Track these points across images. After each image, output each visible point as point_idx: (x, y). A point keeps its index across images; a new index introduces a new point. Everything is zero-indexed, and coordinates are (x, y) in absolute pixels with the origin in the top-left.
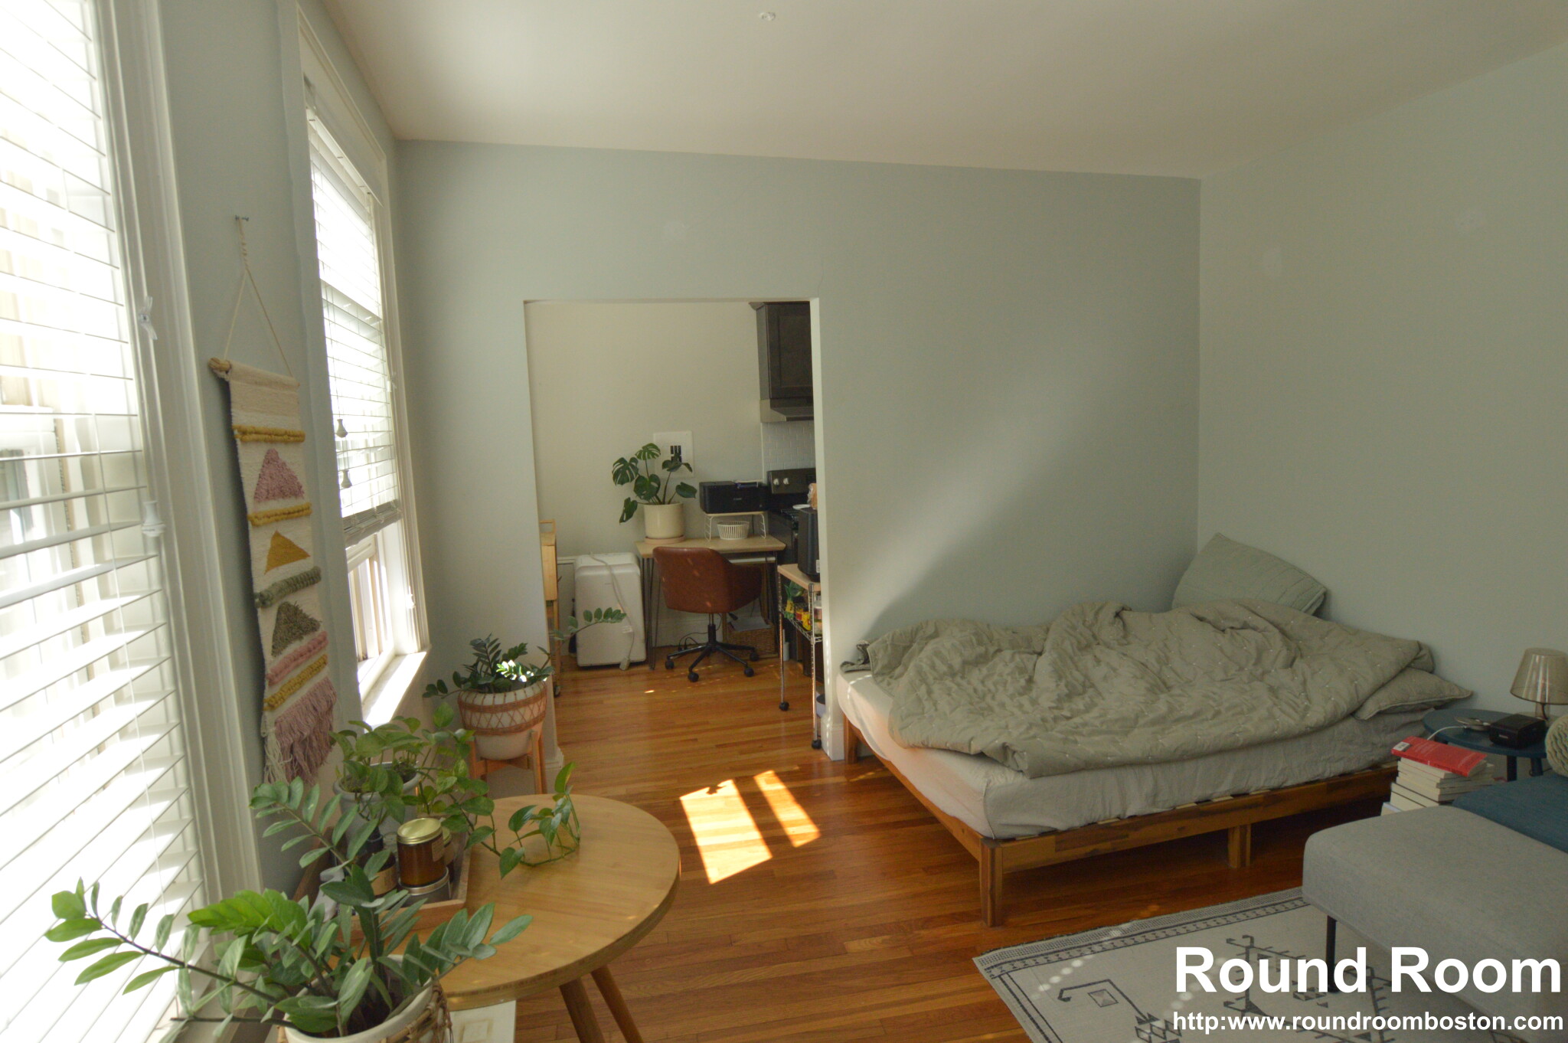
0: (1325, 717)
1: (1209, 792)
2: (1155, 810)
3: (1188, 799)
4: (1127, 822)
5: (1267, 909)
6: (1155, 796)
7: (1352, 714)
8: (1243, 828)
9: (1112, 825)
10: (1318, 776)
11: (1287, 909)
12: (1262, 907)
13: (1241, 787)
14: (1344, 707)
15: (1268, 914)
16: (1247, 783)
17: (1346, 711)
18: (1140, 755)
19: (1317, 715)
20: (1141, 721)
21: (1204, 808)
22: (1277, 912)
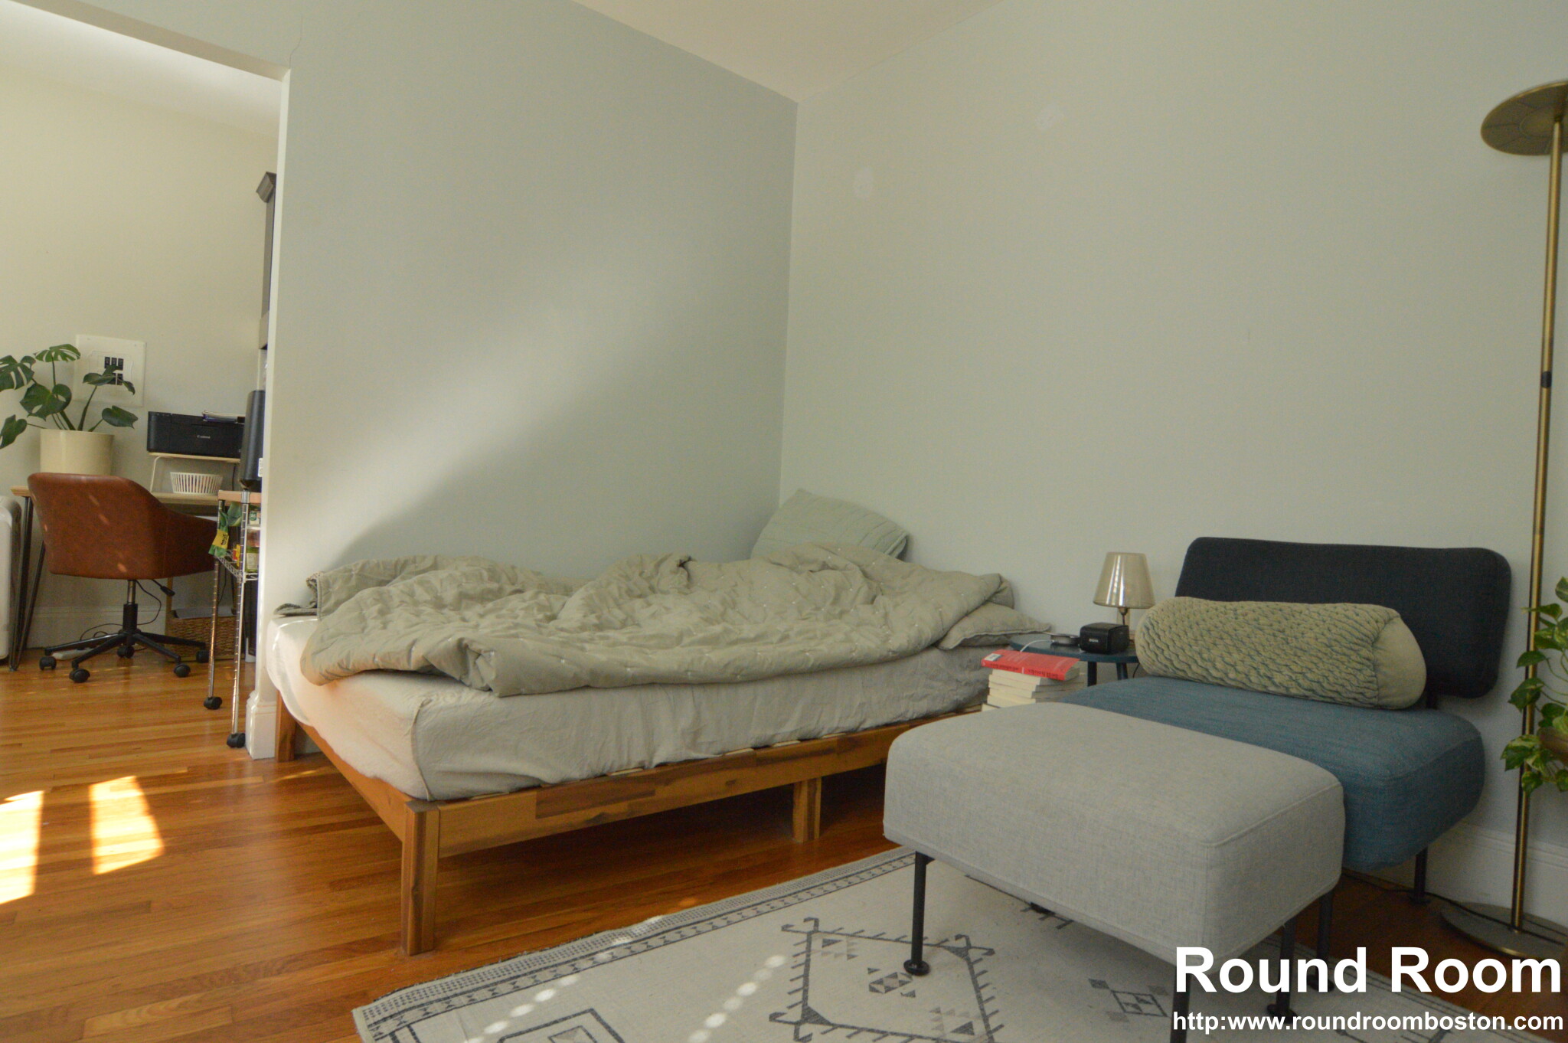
0: (908, 641)
1: (770, 732)
2: (694, 755)
3: (742, 743)
4: (654, 771)
5: (837, 883)
6: (696, 734)
7: (935, 644)
8: (812, 782)
9: (629, 776)
10: (899, 716)
11: (863, 880)
12: (832, 881)
13: (811, 726)
14: (929, 634)
15: (839, 888)
16: (818, 721)
17: (929, 640)
18: (675, 667)
19: (899, 640)
20: (686, 640)
21: (762, 756)
22: (850, 884)
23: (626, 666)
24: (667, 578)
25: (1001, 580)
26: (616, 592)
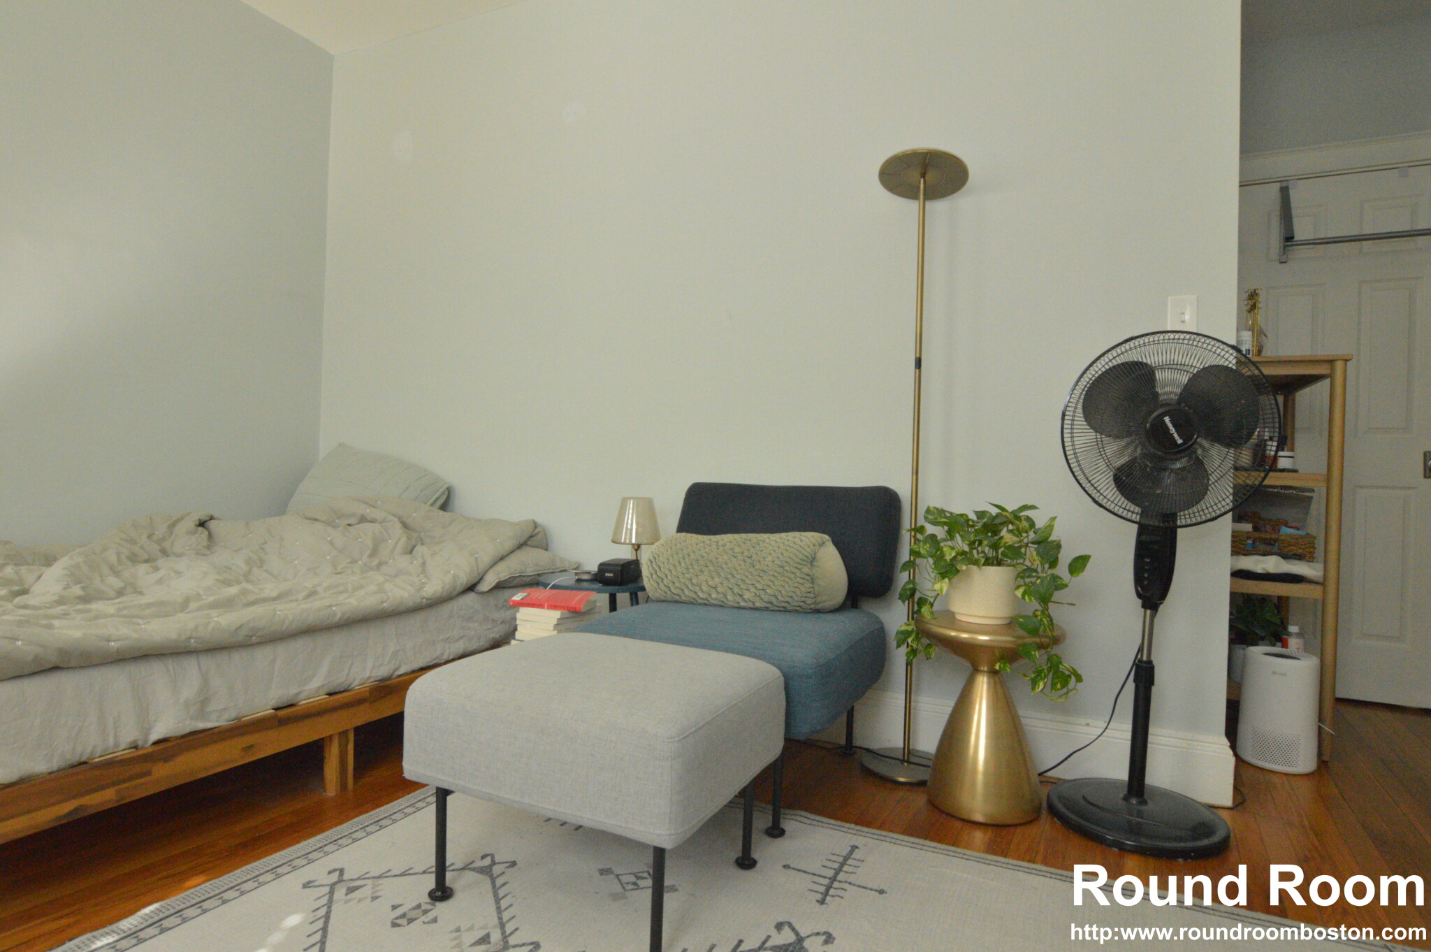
0: (442, 588)
1: (293, 691)
2: (201, 725)
3: (261, 704)
4: (150, 750)
5: (367, 829)
6: (204, 702)
7: (471, 588)
8: (344, 734)
9: (117, 759)
10: (434, 660)
11: (395, 821)
12: (361, 828)
13: (340, 680)
14: (464, 579)
15: (368, 834)
16: (348, 675)
17: (465, 583)
19: (434, 587)
20: (193, 605)
21: (285, 715)
22: (381, 827)
23: (109, 641)
24: (185, 538)
25: (536, 525)
26: (113, 559)
